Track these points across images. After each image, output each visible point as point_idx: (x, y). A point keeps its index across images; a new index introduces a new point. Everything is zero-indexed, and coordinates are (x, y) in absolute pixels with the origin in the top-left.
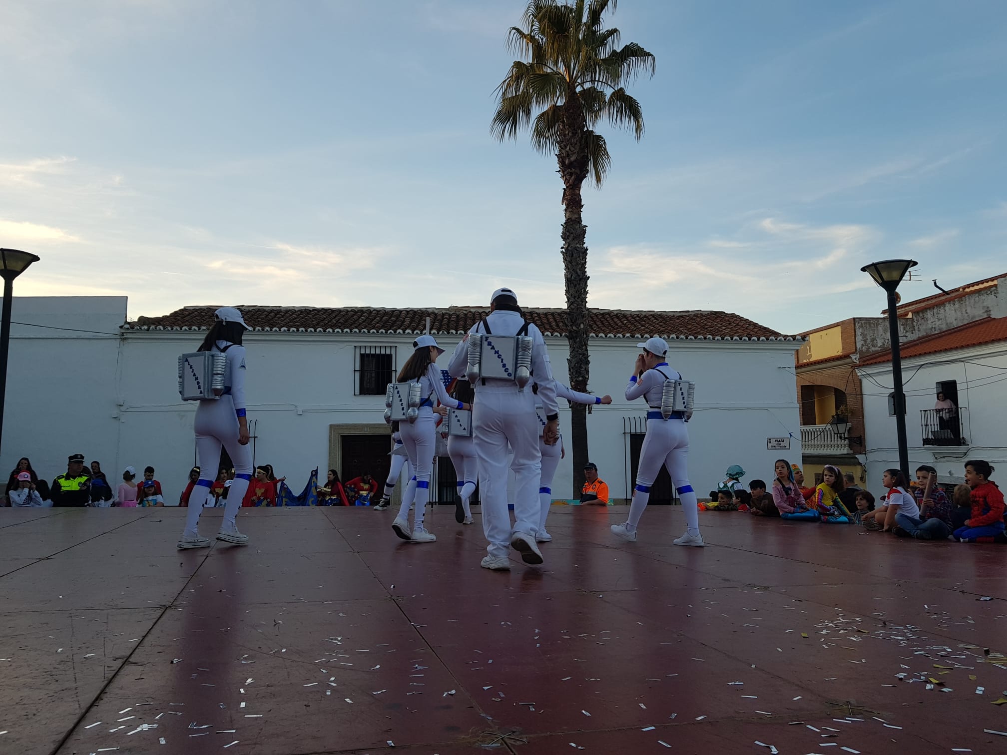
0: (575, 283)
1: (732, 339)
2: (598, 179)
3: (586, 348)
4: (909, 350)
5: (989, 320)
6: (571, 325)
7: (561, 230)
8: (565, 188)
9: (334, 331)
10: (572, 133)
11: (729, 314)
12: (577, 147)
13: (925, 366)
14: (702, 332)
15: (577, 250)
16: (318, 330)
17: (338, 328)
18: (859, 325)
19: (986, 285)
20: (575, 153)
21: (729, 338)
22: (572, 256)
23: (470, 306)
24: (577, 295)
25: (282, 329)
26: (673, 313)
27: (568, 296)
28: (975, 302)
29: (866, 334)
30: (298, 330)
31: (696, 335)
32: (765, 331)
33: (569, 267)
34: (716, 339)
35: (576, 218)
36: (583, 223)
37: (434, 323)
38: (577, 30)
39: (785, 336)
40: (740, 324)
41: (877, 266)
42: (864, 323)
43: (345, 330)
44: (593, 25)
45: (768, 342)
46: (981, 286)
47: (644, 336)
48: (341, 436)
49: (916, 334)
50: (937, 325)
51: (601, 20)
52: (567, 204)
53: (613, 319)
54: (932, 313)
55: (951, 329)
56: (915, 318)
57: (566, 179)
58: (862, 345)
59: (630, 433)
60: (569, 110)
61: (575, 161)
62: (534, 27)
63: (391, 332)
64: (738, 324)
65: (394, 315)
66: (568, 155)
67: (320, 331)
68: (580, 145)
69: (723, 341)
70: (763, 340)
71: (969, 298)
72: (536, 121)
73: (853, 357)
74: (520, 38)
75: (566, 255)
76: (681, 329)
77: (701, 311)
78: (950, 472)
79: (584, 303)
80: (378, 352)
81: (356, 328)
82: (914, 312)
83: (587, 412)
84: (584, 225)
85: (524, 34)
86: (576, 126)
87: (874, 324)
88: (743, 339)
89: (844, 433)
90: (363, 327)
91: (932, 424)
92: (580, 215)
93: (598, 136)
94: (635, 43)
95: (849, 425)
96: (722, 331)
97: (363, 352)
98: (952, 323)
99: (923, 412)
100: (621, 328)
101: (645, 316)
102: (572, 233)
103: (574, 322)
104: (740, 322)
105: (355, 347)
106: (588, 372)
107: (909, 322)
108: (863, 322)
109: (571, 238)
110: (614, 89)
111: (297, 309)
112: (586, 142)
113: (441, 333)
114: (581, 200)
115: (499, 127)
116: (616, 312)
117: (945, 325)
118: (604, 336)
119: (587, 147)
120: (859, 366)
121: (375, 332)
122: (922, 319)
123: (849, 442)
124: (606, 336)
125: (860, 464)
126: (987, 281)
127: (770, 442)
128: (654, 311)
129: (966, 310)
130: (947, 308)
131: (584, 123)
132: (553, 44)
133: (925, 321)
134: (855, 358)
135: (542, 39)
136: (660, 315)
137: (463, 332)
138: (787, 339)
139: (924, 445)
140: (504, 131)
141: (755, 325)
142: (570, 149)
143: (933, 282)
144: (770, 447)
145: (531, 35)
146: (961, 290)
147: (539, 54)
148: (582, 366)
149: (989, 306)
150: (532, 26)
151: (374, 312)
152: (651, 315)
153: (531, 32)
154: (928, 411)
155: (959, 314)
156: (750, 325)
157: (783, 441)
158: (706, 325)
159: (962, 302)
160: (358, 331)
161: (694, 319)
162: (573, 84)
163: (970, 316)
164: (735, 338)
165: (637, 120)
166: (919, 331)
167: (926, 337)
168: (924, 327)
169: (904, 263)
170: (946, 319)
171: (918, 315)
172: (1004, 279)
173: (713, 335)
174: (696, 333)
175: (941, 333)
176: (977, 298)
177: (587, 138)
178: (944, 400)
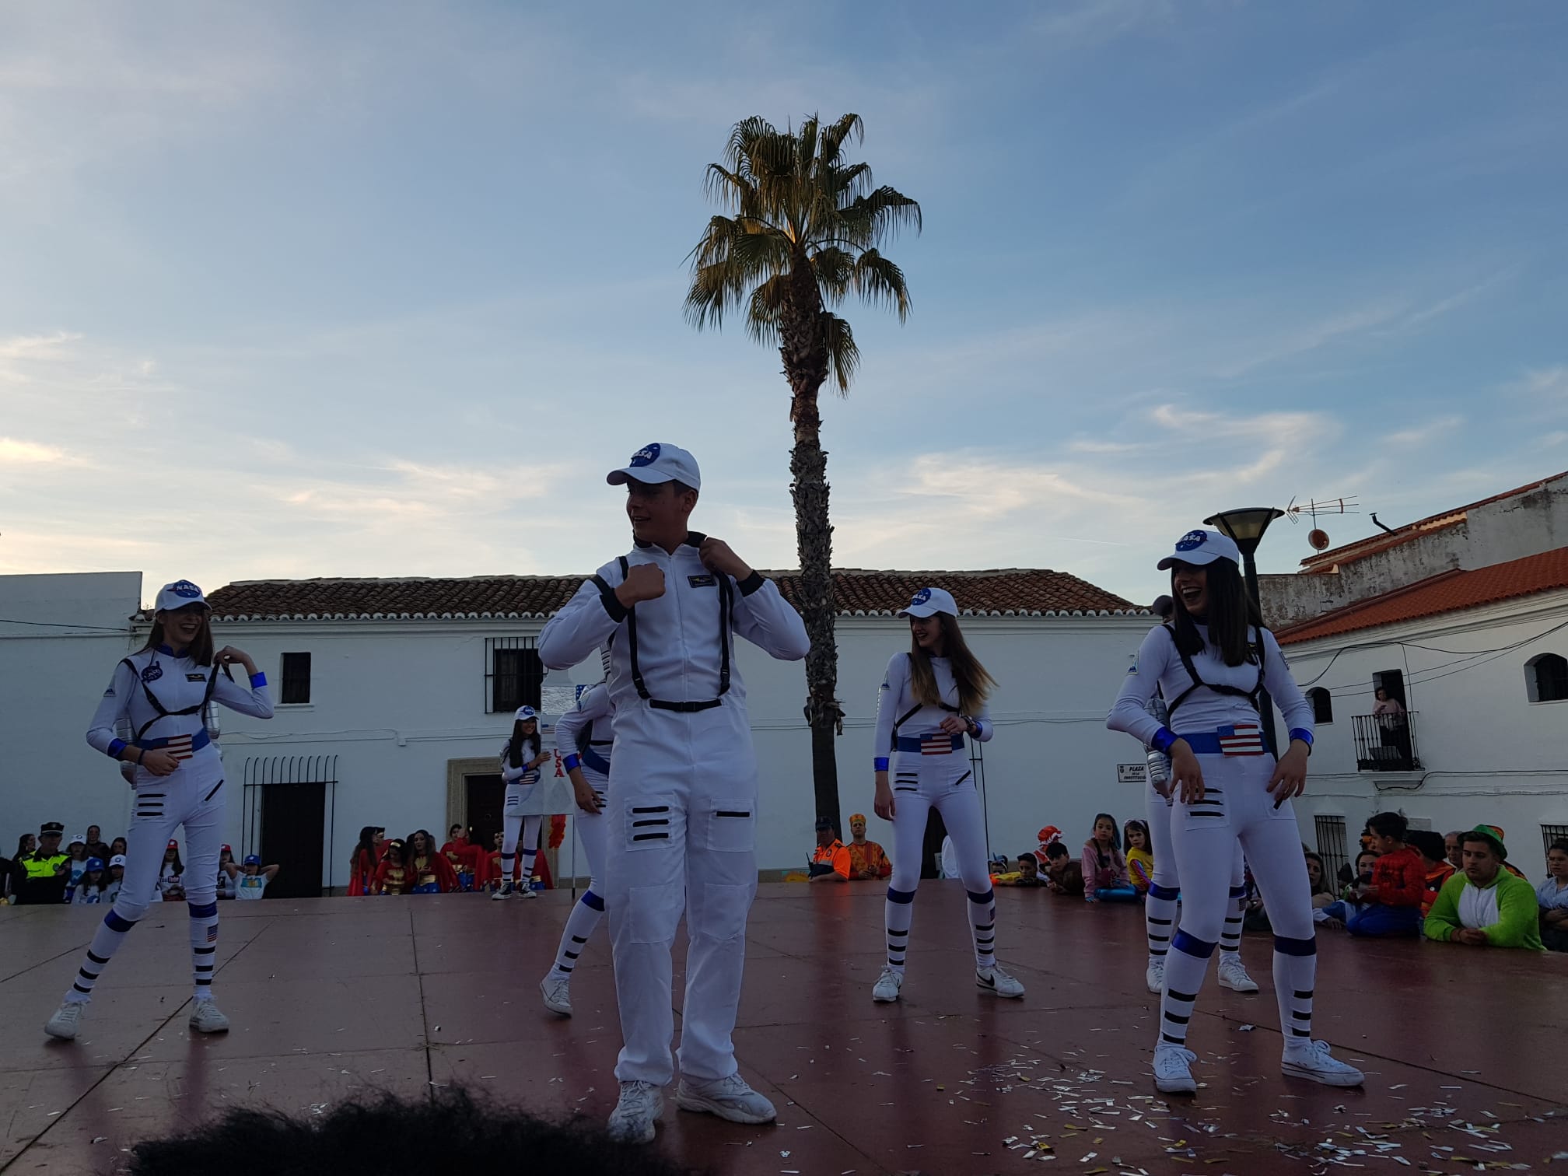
0: (812, 537)
1: (1057, 614)
2: (843, 384)
3: (832, 634)
4: (1334, 623)
5: (1457, 573)
6: (807, 601)
7: (789, 458)
8: (794, 396)
9: (453, 617)
10: (802, 316)
11: (1056, 574)
12: (810, 336)
13: (1344, 651)
14: (1014, 603)
15: (813, 488)
16: (429, 615)
17: (460, 611)
19: (1450, 520)
20: (807, 346)
21: (1054, 613)
22: (807, 497)
24: (814, 555)
25: (375, 616)
26: (974, 574)
27: (802, 557)
28: (1434, 546)
29: (1270, 600)
30: (399, 617)
31: (1003, 609)
32: (1109, 599)
33: (803, 513)
34: (1033, 614)
35: (811, 441)
36: (822, 448)
38: (806, 167)
39: (1139, 608)
40: (1073, 589)
41: (1227, 517)
42: (1266, 582)
43: (470, 615)
44: (829, 160)
45: (1111, 618)
46: (1443, 522)
48: (466, 777)
49: (1346, 598)
50: (1377, 583)
51: (840, 152)
52: (798, 421)
53: (881, 586)
54: (1369, 565)
55: (1398, 590)
56: (1343, 574)
57: (794, 383)
60: (797, 284)
61: (807, 357)
62: (742, 165)
63: (540, 616)
64: (1070, 590)
65: (549, 586)
66: (797, 349)
67: (433, 617)
68: (815, 333)
69: (1043, 618)
70: (1104, 615)
71: (1424, 542)
72: (752, 298)
74: (723, 179)
75: (798, 497)
76: (983, 599)
77: (1016, 569)
79: (826, 567)
80: (521, 646)
81: (488, 609)
82: (1344, 565)
83: (836, 731)
84: (824, 450)
85: (728, 173)
86: (807, 307)
87: (1281, 584)
88: (1074, 614)
90: (499, 608)
91: (1370, 738)
92: (817, 436)
93: (839, 320)
94: (889, 186)
96: (1044, 601)
97: (498, 646)
98: (1400, 579)
99: (1355, 718)
100: (892, 599)
101: (931, 579)
102: (806, 464)
103: (811, 596)
104: (1074, 586)
105: (486, 639)
106: (834, 671)
107: (1335, 580)
108: (1264, 580)
109: (804, 471)
110: (863, 250)
111: (401, 582)
112: (823, 328)
114: (818, 414)
115: (695, 309)
116: (886, 575)
117: (1389, 582)
118: (863, 613)
119: (825, 338)
121: (517, 615)
122: (1355, 574)
124: (867, 614)
126: (1451, 513)
127: (1122, 771)
128: (945, 572)
129: (1421, 560)
130: (1391, 558)
131: (819, 302)
132: (769, 189)
133: (1358, 577)
135: (755, 181)
136: (953, 578)
138: (1141, 612)
139: (1359, 770)
140: (703, 315)
141: (1096, 590)
142: (798, 341)
143: (1371, 517)
144: (1122, 778)
145: (738, 176)
146: (1414, 527)
147: (750, 202)
148: (826, 662)
149: (1456, 552)
150: (740, 163)
151: (519, 583)
152: (941, 578)
153: (738, 171)
154: (1363, 718)
155: (1410, 565)
156: (1087, 591)
157: (1143, 768)
158: (1021, 591)
159: (1415, 547)
160: (489, 615)
161: (1006, 583)
162: (803, 243)
163: (1428, 568)
164: (1062, 612)
165: (899, 293)
166: (1350, 593)
167: (1361, 602)
168: (1358, 587)
169: (1264, 512)
170: (1391, 573)
171: (1348, 568)
172: (1477, 509)
173: (1029, 608)
174: (1003, 606)
175: (1383, 595)
176: (1437, 540)
177: (824, 323)
178: (1387, 699)
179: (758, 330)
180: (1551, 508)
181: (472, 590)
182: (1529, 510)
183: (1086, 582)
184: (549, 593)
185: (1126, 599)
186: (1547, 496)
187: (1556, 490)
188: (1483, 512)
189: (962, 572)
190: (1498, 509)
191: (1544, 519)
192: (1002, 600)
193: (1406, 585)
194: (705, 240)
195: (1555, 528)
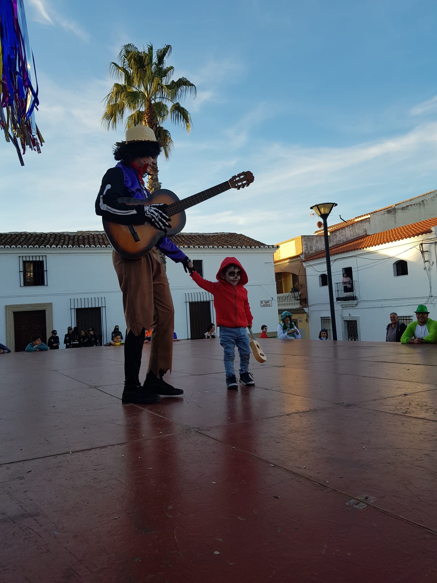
1: (242, 248)
2: (167, 155)
5: (366, 236)
9: (5, 247)
11: (239, 234)
13: (337, 260)
14: (226, 244)
17: (7, 245)
18: (304, 239)
21: (240, 248)
23: (91, 231)
26: (209, 234)
28: (359, 226)
31: (223, 246)
32: (258, 243)
34: (233, 248)
35: (155, 178)
36: (159, 181)
37: (69, 241)
38: (150, 66)
39: (269, 246)
40: (245, 239)
41: (318, 206)
43: (12, 246)
44: (160, 64)
45: (260, 249)
46: (362, 218)
47: (195, 247)
48: (13, 312)
49: (331, 244)
50: (341, 239)
51: (164, 61)
54: (339, 232)
55: (348, 241)
56: (331, 235)
58: (306, 250)
59: (189, 302)
60: (148, 114)
62: (125, 63)
63: (42, 247)
64: (244, 240)
65: (42, 236)
69: (237, 249)
70: (257, 248)
71: (357, 225)
72: (127, 119)
73: (301, 257)
74: (117, 69)
76: (214, 243)
77: (224, 232)
78: (349, 314)
80: (34, 259)
81: (19, 245)
82: (331, 232)
84: (160, 182)
85: (119, 67)
86: (152, 124)
88: (247, 248)
89: (298, 297)
90: (23, 244)
92: (157, 176)
93: (165, 130)
94: (184, 77)
95: (300, 292)
96: (236, 243)
97: (24, 260)
98: (348, 238)
99: (336, 284)
102: (153, 187)
105: (19, 256)
108: (306, 238)
110: (173, 103)
112: (159, 133)
113: (74, 247)
114: (157, 167)
115: (106, 122)
117: (345, 238)
119: (159, 136)
120: (304, 261)
121: (32, 247)
122: (335, 235)
123: (300, 302)
125: (306, 313)
126: (365, 215)
129: (355, 231)
130: (346, 230)
131: (157, 122)
132: (137, 74)
134: (302, 257)
135: (130, 71)
136: (202, 235)
137: (88, 246)
138: (270, 247)
139: (336, 301)
140: (109, 125)
141: (253, 240)
143: (339, 216)
144: (262, 306)
145: (124, 68)
146: (352, 220)
147: (129, 79)
149: (366, 228)
150: (124, 62)
151: (30, 235)
152: (197, 235)
153: (123, 66)
154: (339, 284)
155: (352, 233)
156: (250, 240)
157: (269, 302)
158: (227, 240)
159: (354, 227)
160: (20, 246)
161: (221, 237)
162: (150, 99)
163: (357, 234)
164: (243, 247)
165: (187, 121)
166: (333, 242)
167: (336, 245)
168: (335, 240)
169: (331, 204)
170: (346, 235)
171: (333, 233)
172: (373, 214)
173: (232, 246)
174: (222, 245)
175: (343, 243)
176: (360, 224)
177: (159, 130)
178: (347, 277)
180: (396, 214)
181: (9, 238)
182: (389, 214)
183: (249, 237)
184: (43, 239)
185: (263, 243)
186: (395, 210)
187: (397, 208)
188: (375, 215)
189: (205, 233)
190: (380, 214)
191: (394, 218)
192: (221, 243)
193: (350, 239)
194: (111, 93)
195: (397, 221)
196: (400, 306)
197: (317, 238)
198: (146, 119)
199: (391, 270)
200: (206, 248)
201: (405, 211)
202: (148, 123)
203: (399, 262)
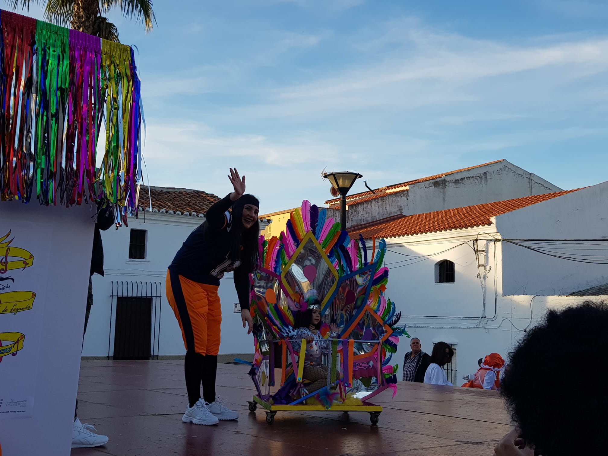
5: (401, 216)
10: (87, 17)
11: (209, 194)
12: (91, 30)
14: (187, 208)
19: (400, 189)
28: (392, 201)
34: (200, 216)
41: (335, 175)
46: (397, 189)
49: (350, 223)
50: (365, 217)
54: (362, 207)
55: (374, 222)
56: (350, 211)
59: (117, 296)
68: (93, 29)
71: (388, 198)
76: (169, 204)
77: (185, 189)
82: (350, 206)
86: (90, 11)
93: (110, 24)
96: (204, 209)
98: (374, 217)
112: (99, 26)
117: (370, 217)
122: (356, 211)
126: (400, 185)
127: (236, 307)
129: (386, 208)
130: (373, 205)
131: (98, 10)
133: (357, 213)
142: (83, 31)
143: (364, 183)
144: (236, 311)
146: (383, 190)
149: (402, 205)
155: (381, 209)
158: (190, 202)
159: (384, 201)
161: (180, 196)
163: (388, 212)
165: (147, 15)
166: (352, 221)
167: (357, 226)
168: (356, 218)
169: (354, 175)
170: (372, 213)
171: (353, 208)
172: (413, 185)
175: (367, 224)
176: (394, 199)
177: (99, 23)
179: (51, 17)
180: (446, 189)
182: (436, 188)
186: (444, 182)
187: (449, 180)
188: (416, 187)
189: (154, 187)
190: (423, 186)
191: (442, 194)
193: (378, 220)
195: (446, 199)
196: (440, 328)
197: (330, 213)
198: (80, 3)
199: (432, 273)
200: (155, 212)
201: (458, 186)
202: (83, 8)
203: (443, 262)
